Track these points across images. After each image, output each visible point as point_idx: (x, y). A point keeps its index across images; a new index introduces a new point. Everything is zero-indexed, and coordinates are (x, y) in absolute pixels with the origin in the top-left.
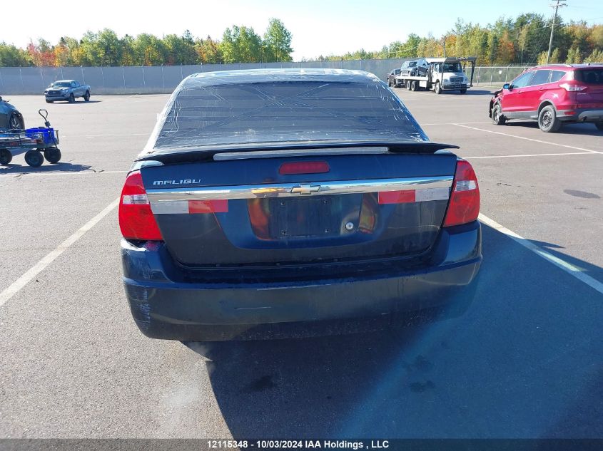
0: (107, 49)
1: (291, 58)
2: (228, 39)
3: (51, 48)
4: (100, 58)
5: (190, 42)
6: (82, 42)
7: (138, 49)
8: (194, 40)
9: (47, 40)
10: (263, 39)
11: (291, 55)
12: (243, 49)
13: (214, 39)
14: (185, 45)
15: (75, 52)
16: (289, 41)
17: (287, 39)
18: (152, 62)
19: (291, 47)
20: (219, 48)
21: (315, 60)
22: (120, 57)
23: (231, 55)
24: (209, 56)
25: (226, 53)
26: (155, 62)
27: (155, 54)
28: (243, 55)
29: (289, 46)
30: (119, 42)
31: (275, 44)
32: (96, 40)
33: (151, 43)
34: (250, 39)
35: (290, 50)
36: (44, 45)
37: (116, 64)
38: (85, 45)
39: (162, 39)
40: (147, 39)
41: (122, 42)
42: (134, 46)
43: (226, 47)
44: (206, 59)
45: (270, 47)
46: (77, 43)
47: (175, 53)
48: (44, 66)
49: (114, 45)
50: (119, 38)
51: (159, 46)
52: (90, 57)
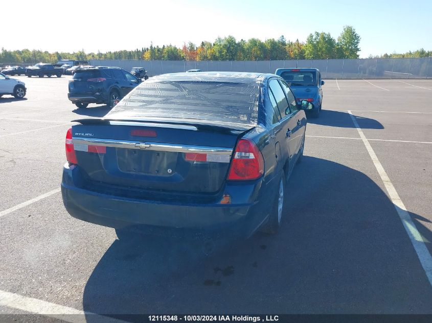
0: (228, 49)
1: (358, 56)
2: (310, 41)
3: (195, 49)
4: (223, 55)
5: (284, 44)
6: (214, 45)
7: (248, 49)
8: (287, 42)
9: (193, 43)
10: (337, 42)
11: (358, 53)
12: (320, 49)
13: (300, 42)
14: (279, 46)
15: (209, 51)
16: (357, 43)
17: (356, 41)
18: (256, 58)
19: (358, 47)
20: (303, 48)
21: (380, 56)
22: (235, 55)
23: (311, 53)
24: (295, 54)
25: (307, 52)
26: (257, 58)
27: (258, 52)
28: (320, 53)
29: (357, 47)
30: (236, 44)
31: (346, 45)
32: (222, 43)
33: (256, 45)
34: (326, 42)
35: (358, 50)
36: (192, 46)
37: (232, 59)
38: (216, 47)
39: (264, 42)
40: (254, 42)
41: (239, 44)
42: (245, 47)
43: (308, 47)
44: (293, 56)
45: (342, 48)
46: (211, 45)
47: (271, 51)
48: (191, 60)
49: (233, 46)
50: (237, 42)
51: (262, 46)
52: (217, 54)
